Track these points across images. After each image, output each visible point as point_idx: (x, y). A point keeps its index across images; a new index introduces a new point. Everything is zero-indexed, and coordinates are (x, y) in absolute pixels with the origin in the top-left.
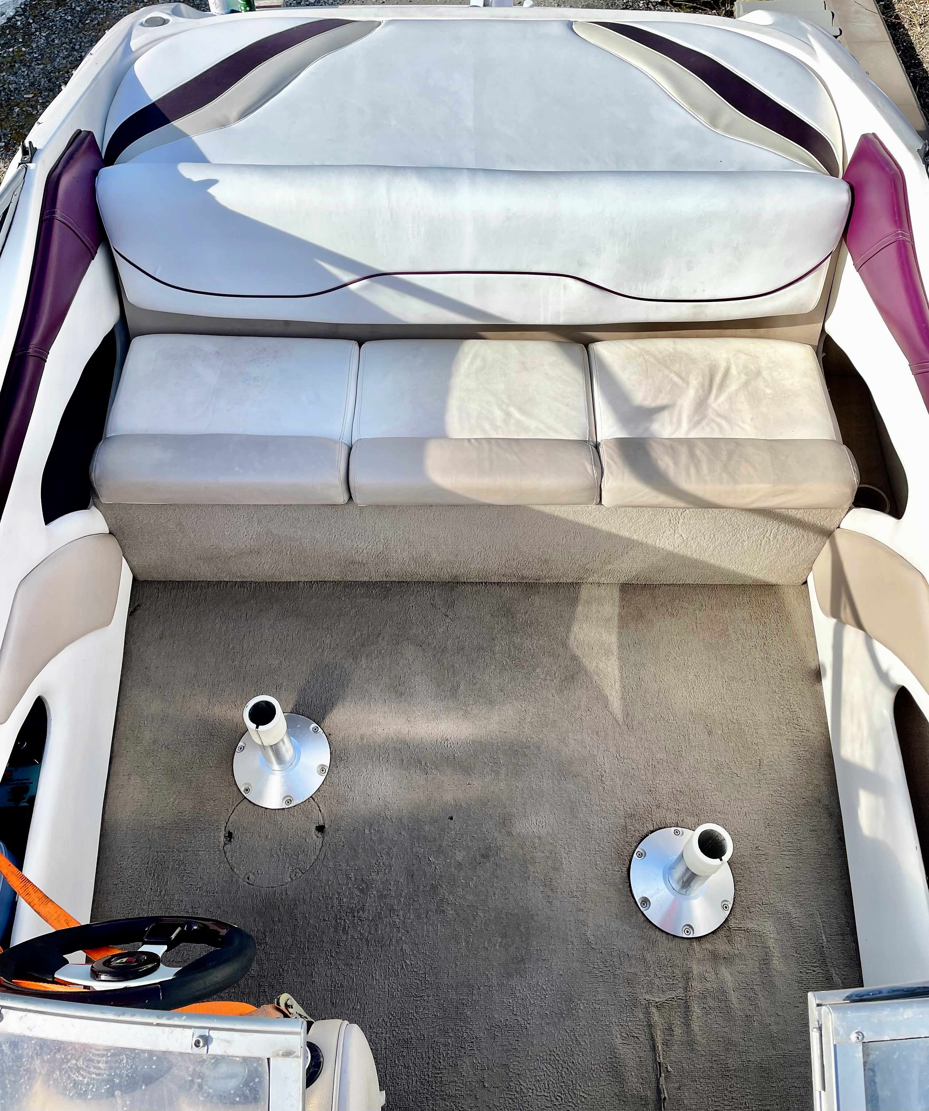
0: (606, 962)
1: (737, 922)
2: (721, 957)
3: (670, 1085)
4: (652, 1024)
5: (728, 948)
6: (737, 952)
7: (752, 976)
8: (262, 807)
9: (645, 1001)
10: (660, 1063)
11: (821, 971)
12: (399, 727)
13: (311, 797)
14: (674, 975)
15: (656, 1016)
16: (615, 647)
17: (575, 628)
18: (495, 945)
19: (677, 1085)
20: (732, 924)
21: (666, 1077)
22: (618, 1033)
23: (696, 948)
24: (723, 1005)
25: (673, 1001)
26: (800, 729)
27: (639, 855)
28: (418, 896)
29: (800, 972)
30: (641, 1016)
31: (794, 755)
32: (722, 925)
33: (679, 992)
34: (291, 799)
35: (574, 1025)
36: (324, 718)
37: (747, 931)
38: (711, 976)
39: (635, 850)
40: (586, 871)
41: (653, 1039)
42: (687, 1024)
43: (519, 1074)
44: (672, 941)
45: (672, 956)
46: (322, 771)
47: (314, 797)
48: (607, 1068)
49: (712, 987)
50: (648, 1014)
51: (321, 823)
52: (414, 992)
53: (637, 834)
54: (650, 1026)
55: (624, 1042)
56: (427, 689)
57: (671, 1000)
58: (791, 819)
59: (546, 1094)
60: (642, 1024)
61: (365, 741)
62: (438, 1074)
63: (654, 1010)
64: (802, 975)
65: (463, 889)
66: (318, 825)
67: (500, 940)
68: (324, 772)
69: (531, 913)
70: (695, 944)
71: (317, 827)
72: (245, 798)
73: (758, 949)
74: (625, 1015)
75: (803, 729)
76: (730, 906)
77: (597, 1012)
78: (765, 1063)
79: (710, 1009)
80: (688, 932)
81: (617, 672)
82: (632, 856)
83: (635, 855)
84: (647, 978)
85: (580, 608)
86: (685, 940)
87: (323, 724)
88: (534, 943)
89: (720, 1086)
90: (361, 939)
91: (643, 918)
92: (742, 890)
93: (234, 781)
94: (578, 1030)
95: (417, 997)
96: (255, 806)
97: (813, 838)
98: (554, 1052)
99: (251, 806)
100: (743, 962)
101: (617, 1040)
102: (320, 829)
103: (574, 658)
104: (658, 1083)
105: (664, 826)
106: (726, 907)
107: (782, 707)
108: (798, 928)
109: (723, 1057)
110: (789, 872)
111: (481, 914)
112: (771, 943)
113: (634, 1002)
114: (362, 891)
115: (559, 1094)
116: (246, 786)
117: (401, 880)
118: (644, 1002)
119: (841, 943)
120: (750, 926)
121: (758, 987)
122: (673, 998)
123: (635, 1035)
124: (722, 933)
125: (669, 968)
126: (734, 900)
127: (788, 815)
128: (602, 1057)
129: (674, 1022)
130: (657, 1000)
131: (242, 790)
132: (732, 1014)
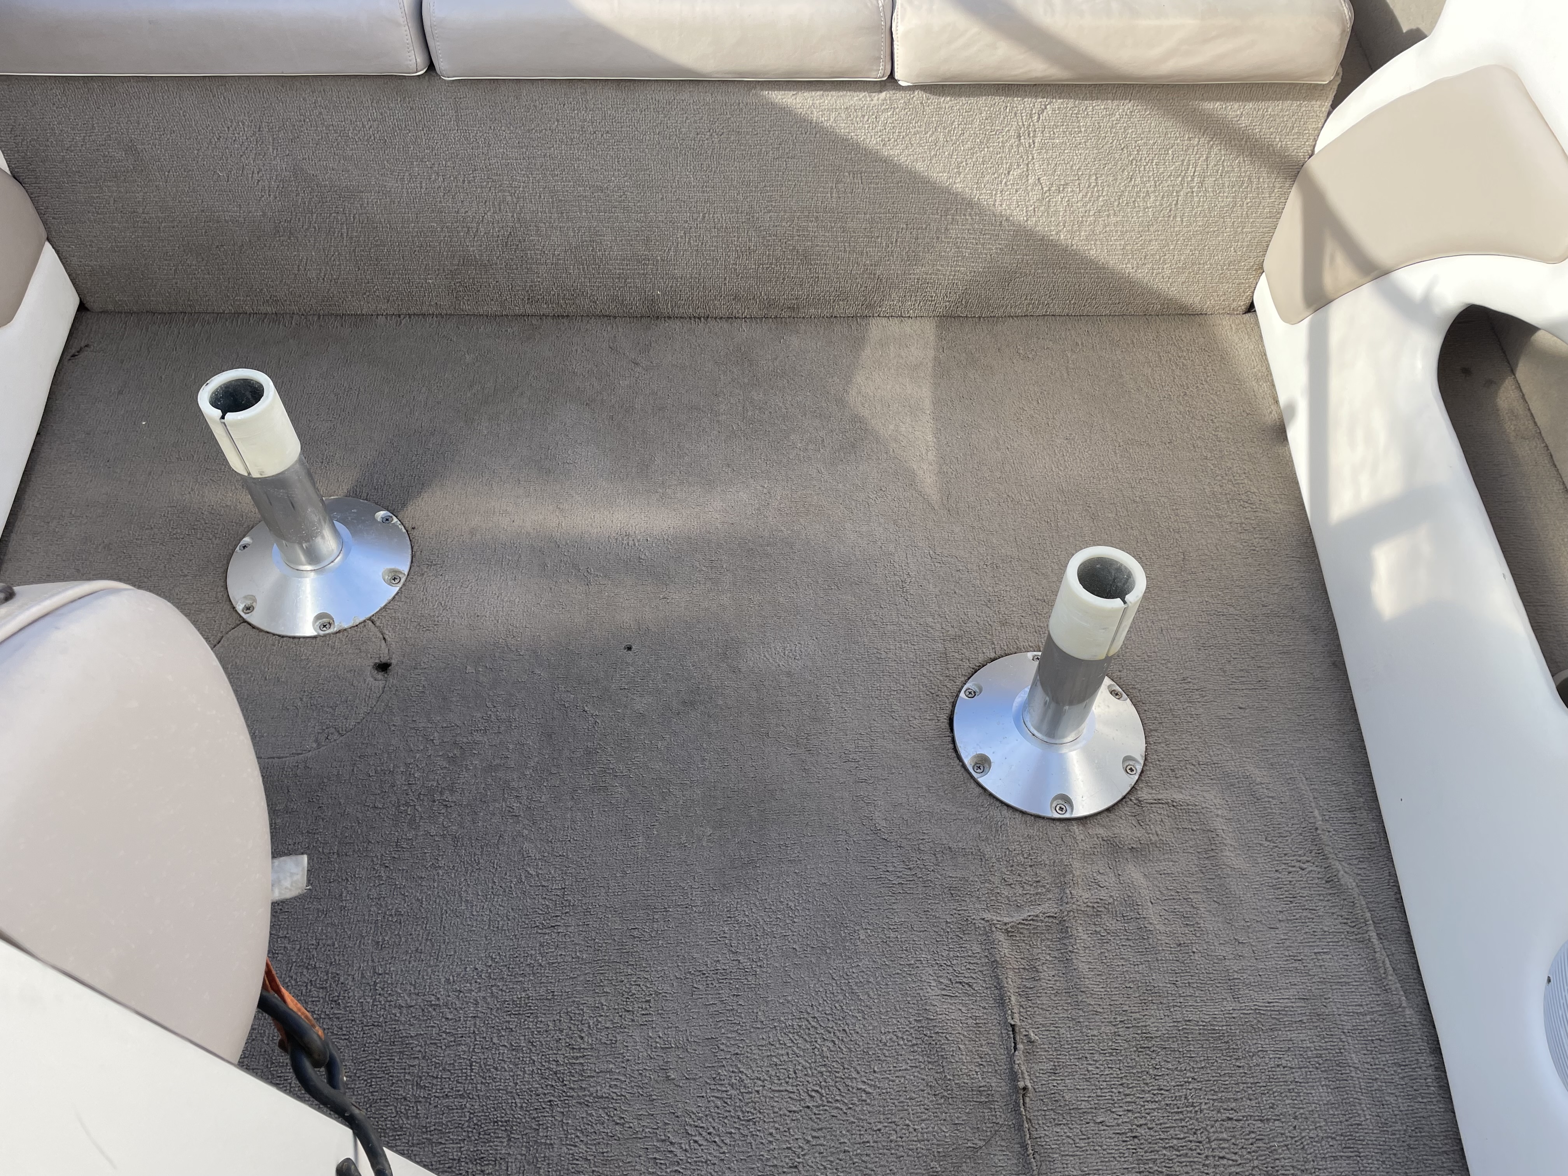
0: (909, 861)
1: (1154, 792)
2: (1126, 847)
3: (1036, 1067)
4: (998, 959)
5: (1139, 833)
6: (1154, 838)
7: (1185, 879)
8: (274, 635)
9: (983, 922)
10: (1013, 1026)
11: (1315, 869)
12: (541, 517)
13: (370, 619)
14: (1037, 880)
15: (1005, 948)
16: (927, 404)
17: (860, 378)
18: (700, 840)
19: (1049, 1066)
20: (1144, 794)
21: (1027, 1053)
22: (931, 978)
23: (1077, 833)
24: (1132, 927)
25: (1037, 921)
26: (1252, 508)
27: (970, 693)
28: (558, 766)
29: (1276, 871)
30: (977, 948)
31: (1244, 544)
32: (1124, 797)
33: (1049, 907)
34: (331, 621)
35: (846, 966)
36: (404, 505)
37: (1173, 804)
38: (1109, 880)
39: (962, 687)
40: (872, 722)
41: (1000, 987)
42: (1065, 960)
43: (737, 1054)
44: (1032, 826)
45: (1032, 849)
46: (394, 579)
47: (376, 619)
48: (910, 1038)
49: (1111, 896)
50: (989, 945)
51: (384, 659)
52: (538, 920)
53: (966, 664)
54: (994, 964)
55: (944, 992)
56: (596, 464)
57: (1032, 920)
58: (1243, 636)
59: (789, 1088)
60: (979, 962)
61: (478, 537)
62: (577, 1058)
63: (1001, 937)
64: (1279, 876)
65: (644, 754)
66: (377, 661)
67: (709, 831)
68: (397, 581)
69: (770, 787)
70: (1075, 827)
71: (375, 664)
72: (245, 621)
73: (1194, 835)
74: (945, 947)
75: (1256, 508)
76: (1139, 768)
77: (891, 944)
78: (1221, 1024)
79: (1108, 933)
80: (1061, 809)
81: (930, 438)
82: (957, 696)
83: (962, 694)
84: (987, 885)
85: (868, 351)
86: (1058, 823)
87: (402, 513)
88: (774, 835)
89: (1132, 1068)
90: (444, 836)
91: (978, 790)
92: (1159, 743)
93: (225, 596)
94: (854, 976)
95: (544, 927)
96: (261, 634)
97: (1284, 663)
98: (809, 1013)
99: (253, 632)
100: (1166, 856)
101: (929, 990)
102: (383, 667)
103: (857, 420)
104: (1012, 1062)
105: (1014, 650)
106: (1131, 770)
107: (1219, 478)
108: (1266, 799)
109: (1137, 1016)
110: (1245, 715)
111: (676, 792)
112: (1219, 824)
113: (965, 925)
114: (452, 760)
115: (817, 1088)
116: (248, 603)
117: (529, 742)
118: (980, 924)
119: (1348, 824)
120: (1178, 797)
121: (1198, 896)
122: (1037, 916)
123: (965, 980)
124: (1126, 810)
125: (1028, 869)
126: (1146, 759)
127: (1238, 631)
128: (902, 1021)
129: (1040, 956)
130: (1006, 920)
131: (240, 607)
132: (1151, 940)
